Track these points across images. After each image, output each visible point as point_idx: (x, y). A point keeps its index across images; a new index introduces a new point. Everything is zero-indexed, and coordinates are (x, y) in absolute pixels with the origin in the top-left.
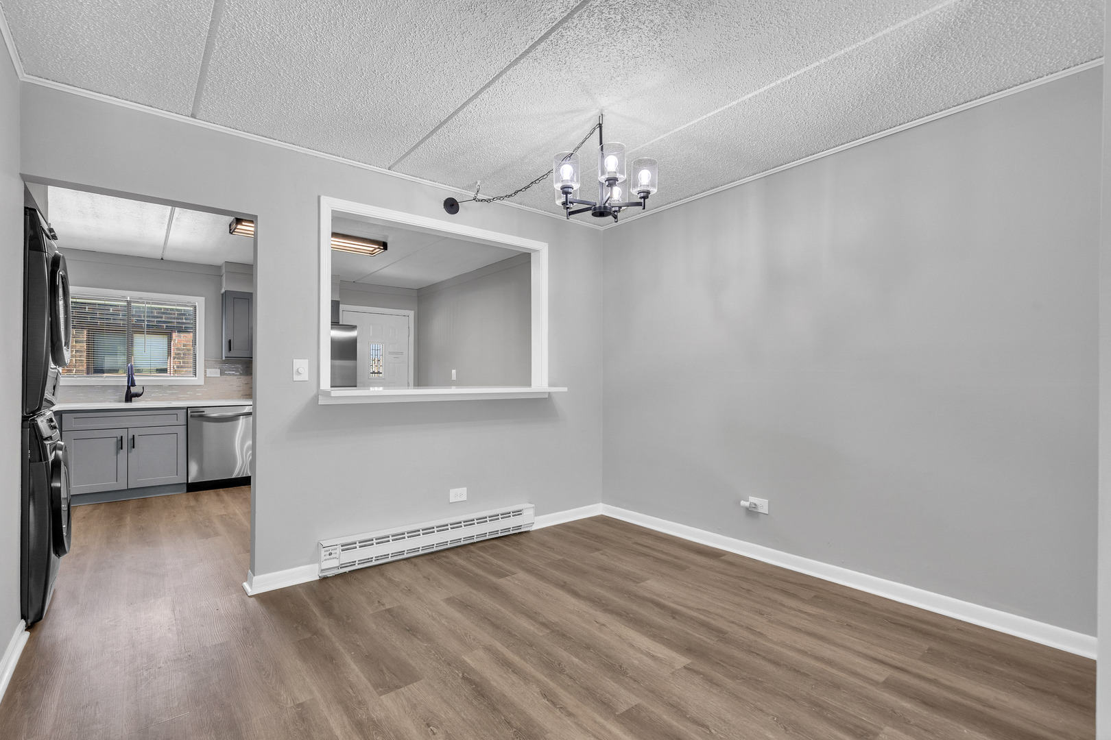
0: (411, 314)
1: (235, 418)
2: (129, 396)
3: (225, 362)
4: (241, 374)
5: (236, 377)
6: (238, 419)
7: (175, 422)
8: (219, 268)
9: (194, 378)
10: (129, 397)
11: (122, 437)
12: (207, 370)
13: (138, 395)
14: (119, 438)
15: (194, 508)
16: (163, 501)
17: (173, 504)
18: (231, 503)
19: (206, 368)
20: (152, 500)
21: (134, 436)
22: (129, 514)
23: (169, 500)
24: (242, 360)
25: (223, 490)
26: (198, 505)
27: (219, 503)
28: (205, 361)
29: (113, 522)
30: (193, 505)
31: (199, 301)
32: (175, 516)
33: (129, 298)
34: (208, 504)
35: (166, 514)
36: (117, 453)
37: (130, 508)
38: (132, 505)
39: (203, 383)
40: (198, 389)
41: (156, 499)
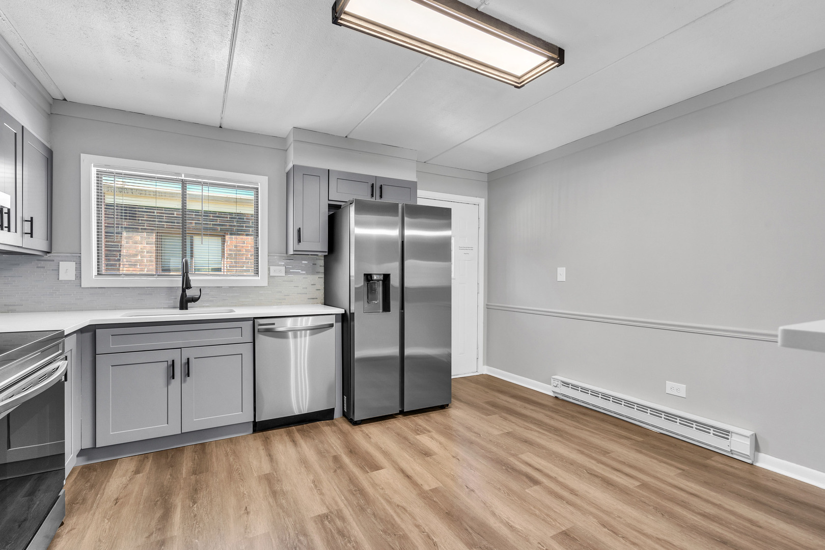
0: (482, 202)
2: (184, 301)
3: (291, 258)
4: (307, 273)
5: (302, 277)
7: (238, 339)
8: (284, 140)
9: (256, 278)
10: (184, 303)
11: (173, 361)
12: (271, 267)
13: (194, 300)
14: (170, 363)
15: (271, 481)
16: (227, 455)
17: (240, 466)
18: (321, 473)
19: (270, 265)
20: (212, 451)
21: (188, 359)
22: (181, 496)
23: (234, 452)
24: (308, 255)
25: (296, 428)
26: (275, 473)
27: (303, 470)
28: (268, 255)
29: (153, 523)
30: (267, 472)
31: (262, 182)
32: (248, 513)
33: (183, 175)
34: (289, 472)
35: (233, 501)
36: (168, 384)
37: (184, 471)
38: (186, 464)
39: (267, 285)
40: (260, 292)
41: (216, 446)
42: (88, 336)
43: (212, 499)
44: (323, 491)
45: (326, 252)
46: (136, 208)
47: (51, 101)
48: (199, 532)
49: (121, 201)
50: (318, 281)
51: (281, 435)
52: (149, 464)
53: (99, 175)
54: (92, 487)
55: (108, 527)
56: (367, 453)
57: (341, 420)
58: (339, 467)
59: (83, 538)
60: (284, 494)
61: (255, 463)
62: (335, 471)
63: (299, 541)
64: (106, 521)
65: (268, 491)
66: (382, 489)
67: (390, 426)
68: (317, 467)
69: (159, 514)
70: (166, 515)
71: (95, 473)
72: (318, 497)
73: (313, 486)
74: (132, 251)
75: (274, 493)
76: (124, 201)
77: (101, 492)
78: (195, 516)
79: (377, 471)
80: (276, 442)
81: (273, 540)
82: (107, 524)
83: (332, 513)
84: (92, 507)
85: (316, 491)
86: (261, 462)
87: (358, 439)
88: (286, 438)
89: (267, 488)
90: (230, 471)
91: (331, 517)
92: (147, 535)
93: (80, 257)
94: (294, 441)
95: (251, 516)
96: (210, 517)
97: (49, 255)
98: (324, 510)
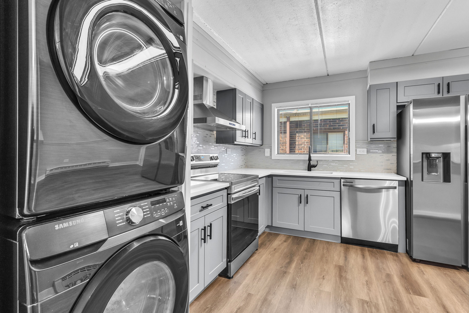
1: (379, 190)
3: (370, 142)
4: (383, 152)
5: (379, 155)
6: (381, 192)
7: (333, 189)
8: (365, 71)
9: (349, 156)
10: (310, 167)
11: (301, 195)
12: (357, 149)
13: (315, 166)
15: (341, 271)
16: (323, 248)
17: (328, 256)
18: (374, 279)
19: (357, 148)
20: (317, 244)
21: (307, 195)
22: (298, 258)
23: (328, 249)
24: (384, 140)
25: (368, 249)
26: (345, 267)
27: (363, 272)
28: (356, 142)
29: (284, 263)
30: (341, 265)
31: (351, 100)
32: (324, 279)
33: (310, 104)
34: (353, 270)
35: (319, 270)
36: (299, 206)
37: (302, 248)
38: (304, 245)
39: (355, 160)
40: (350, 164)
41: (320, 243)
42: (270, 179)
43: (310, 265)
44: (371, 289)
45: (395, 138)
46: (302, 122)
47: (263, 85)
48: (300, 275)
49: (298, 119)
50: (392, 157)
51: (357, 249)
52: (290, 240)
53: (278, 111)
54: (269, 241)
55: (269, 257)
56: (416, 282)
57: (404, 255)
58: (388, 281)
59: (262, 257)
60: (346, 279)
61: (336, 258)
62: (385, 282)
63: (345, 305)
64: (270, 255)
65: (338, 274)
66: (418, 309)
67: (448, 273)
68: (373, 275)
69: (287, 261)
70: (290, 263)
71: (271, 236)
72: (366, 290)
73: (365, 283)
74: (300, 143)
75: (341, 276)
76: (299, 119)
77: (271, 244)
78: (300, 268)
79: (419, 297)
80: (352, 252)
81: (331, 297)
82: (270, 256)
83: (372, 303)
84: (267, 248)
85: (366, 287)
86: (339, 258)
87: (412, 271)
88: (359, 252)
89: (338, 272)
90: (322, 257)
91: (370, 304)
92: (281, 267)
93: (271, 146)
94: (363, 255)
95: (325, 281)
96: (306, 272)
97: (262, 146)
98: (367, 299)
